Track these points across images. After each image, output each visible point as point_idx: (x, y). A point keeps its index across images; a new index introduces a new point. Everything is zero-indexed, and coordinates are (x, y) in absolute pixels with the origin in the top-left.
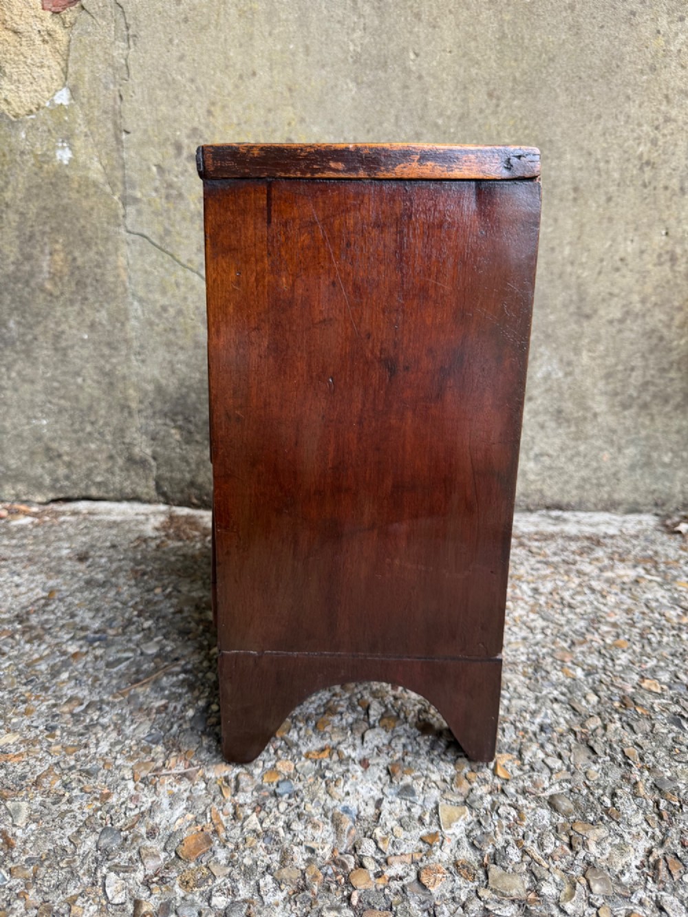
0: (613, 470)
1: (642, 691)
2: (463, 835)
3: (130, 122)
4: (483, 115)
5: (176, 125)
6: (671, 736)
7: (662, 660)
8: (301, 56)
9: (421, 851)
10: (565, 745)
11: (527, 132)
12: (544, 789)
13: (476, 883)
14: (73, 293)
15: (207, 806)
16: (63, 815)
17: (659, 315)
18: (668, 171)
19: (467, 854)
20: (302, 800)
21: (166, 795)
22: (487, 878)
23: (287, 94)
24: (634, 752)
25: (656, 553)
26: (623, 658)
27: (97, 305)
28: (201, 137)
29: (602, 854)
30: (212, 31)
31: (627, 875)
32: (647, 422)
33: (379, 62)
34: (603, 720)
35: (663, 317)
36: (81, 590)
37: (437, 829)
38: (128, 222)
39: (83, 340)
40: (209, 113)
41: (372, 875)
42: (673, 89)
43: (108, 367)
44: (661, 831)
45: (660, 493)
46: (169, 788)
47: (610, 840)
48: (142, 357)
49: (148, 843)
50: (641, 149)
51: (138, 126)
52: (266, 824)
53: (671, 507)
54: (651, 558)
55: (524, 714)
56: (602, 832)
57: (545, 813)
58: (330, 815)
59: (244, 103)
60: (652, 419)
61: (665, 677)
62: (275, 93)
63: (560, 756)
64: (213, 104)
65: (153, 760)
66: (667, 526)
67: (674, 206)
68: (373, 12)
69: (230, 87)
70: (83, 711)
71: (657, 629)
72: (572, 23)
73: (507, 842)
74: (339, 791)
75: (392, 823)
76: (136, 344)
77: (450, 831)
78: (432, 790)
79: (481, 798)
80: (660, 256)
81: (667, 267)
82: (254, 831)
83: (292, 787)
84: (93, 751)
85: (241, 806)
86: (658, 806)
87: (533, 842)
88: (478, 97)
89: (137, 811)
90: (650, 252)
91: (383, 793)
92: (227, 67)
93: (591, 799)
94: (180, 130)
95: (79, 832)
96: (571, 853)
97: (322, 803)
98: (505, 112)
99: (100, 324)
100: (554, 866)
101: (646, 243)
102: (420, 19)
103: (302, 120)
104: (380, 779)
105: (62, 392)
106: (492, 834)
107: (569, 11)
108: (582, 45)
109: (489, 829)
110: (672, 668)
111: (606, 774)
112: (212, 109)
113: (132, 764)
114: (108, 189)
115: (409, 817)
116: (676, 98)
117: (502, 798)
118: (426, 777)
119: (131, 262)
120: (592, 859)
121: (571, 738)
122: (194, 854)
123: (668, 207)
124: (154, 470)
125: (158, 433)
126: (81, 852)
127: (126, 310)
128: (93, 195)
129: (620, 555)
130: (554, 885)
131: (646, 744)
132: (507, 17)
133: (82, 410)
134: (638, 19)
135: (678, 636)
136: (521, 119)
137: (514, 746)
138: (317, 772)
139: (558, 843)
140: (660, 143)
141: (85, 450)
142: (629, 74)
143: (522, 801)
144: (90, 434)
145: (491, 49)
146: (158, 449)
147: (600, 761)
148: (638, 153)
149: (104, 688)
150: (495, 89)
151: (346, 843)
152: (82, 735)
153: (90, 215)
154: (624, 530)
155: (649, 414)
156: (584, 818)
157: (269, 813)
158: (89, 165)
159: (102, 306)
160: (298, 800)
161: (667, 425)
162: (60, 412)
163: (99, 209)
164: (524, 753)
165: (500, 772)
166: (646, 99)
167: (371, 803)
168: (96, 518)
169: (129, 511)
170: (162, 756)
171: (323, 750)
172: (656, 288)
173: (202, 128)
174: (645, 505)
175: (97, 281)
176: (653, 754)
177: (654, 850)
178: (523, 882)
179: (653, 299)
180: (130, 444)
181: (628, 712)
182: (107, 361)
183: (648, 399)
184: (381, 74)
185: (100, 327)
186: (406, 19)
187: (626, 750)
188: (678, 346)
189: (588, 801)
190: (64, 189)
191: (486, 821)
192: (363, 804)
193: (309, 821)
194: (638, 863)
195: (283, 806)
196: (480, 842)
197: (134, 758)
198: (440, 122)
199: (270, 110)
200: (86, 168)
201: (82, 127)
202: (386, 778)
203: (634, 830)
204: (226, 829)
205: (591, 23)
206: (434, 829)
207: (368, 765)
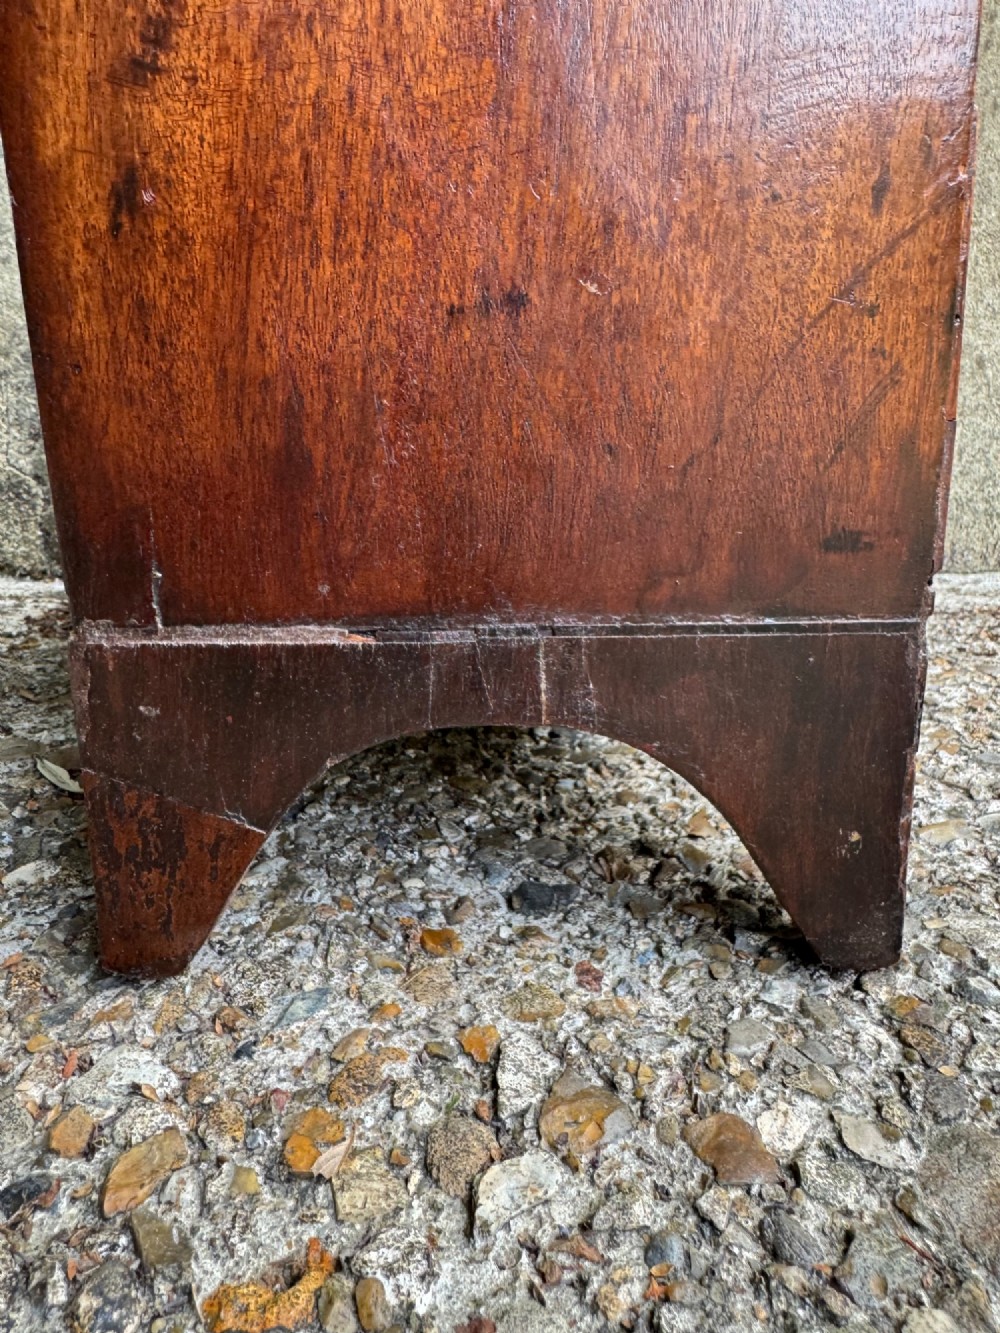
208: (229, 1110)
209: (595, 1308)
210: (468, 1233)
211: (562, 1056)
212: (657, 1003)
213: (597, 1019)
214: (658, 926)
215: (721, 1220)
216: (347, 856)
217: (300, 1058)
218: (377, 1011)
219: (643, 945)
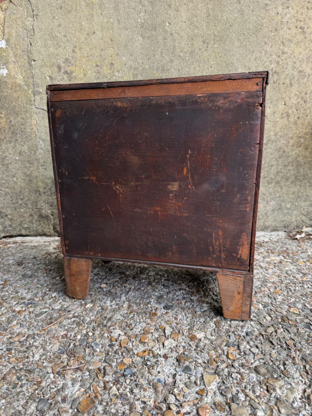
0: (265, 212)
1: (290, 313)
2: (216, 389)
3: (35, 56)
4: (201, 51)
5: (58, 57)
6: (306, 334)
7: (297, 298)
8: (116, 24)
9: (197, 399)
10: (259, 341)
11: (221, 59)
12: (252, 364)
13: (226, 413)
14: (10, 138)
15: (91, 384)
16: (18, 394)
17: (283, 141)
18: (284, 76)
19: (219, 399)
20: (137, 377)
21: (70, 379)
22: (230, 410)
23: (110, 42)
24: (290, 343)
25: (287, 249)
26: (280, 298)
27: (22, 143)
28: (70, 62)
29: (283, 394)
30: (74, 13)
31: (296, 403)
32: (280, 190)
33: (152, 27)
34: (275, 328)
35: (284, 142)
36: (20, 280)
37: (204, 387)
38: (36, 103)
39: (16, 160)
40: (74, 51)
41: (175, 413)
42: (285, 39)
43: (28, 172)
44: (308, 380)
45: (286, 221)
46: (71, 376)
47: (285, 386)
48: (45, 167)
49: (63, 405)
50: (272, 66)
51: (39, 57)
52: (121, 391)
53: (291, 228)
54: (286, 251)
55: (238, 328)
56: (281, 383)
57: (253, 375)
58: (151, 384)
59: (90, 47)
60: (282, 188)
61: (300, 306)
62: (104, 42)
63: (257, 347)
64: (75, 47)
65: (62, 362)
66: (291, 236)
67: (288, 92)
68: (149, 4)
69: (83, 39)
70: (25, 340)
71: (293, 284)
72: (240, 9)
73: (238, 391)
74: (154, 372)
75: (182, 386)
76: (41, 161)
77: (210, 388)
78: (199, 368)
79: (223, 370)
80: (282, 114)
81: (285, 119)
82: (115, 395)
83: (132, 371)
84: (31, 359)
85: (108, 382)
86: (305, 368)
87: (250, 390)
88: (198, 43)
89: (56, 389)
90: (278, 112)
91: (176, 371)
92: (81, 30)
93: (274, 367)
94: (60, 60)
95: (27, 402)
96: (268, 394)
97: (147, 378)
98: (211, 50)
99: (24, 152)
100: (261, 401)
101: (276, 108)
102: (170, 7)
103: (118, 54)
104: (173, 364)
105: (7, 185)
106: (230, 387)
107: (238, 4)
108: (244, 19)
109: (228, 385)
110: (302, 302)
111: (280, 354)
112: (75, 49)
113: (52, 365)
114: (26, 88)
115: (190, 382)
116: (287, 43)
117: (233, 369)
118: (196, 361)
119: (38, 122)
120: (279, 396)
121: (261, 337)
122: (86, 409)
123: (285, 92)
124: (52, 220)
125: (53, 203)
126: (29, 413)
127: (36, 145)
128: (18, 91)
129: (271, 251)
130: (262, 411)
131: (296, 338)
132: (210, 7)
133: (16, 193)
134: (269, 7)
135: (303, 287)
136: (218, 53)
137: (235, 343)
138: (143, 362)
139: (262, 390)
140: (280, 63)
141: (18, 212)
142: (266, 32)
143: (242, 370)
144: (20, 204)
145: (204, 21)
146: (54, 210)
147: (276, 348)
148: (271, 68)
149: (35, 328)
150: (206, 39)
151: (161, 397)
152: (25, 352)
153: (18, 100)
154: (272, 239)
155: (280, 186)
156: (272, 376)
157: (121, 385)
158: (16, 77)
159: (25, 143)
160: (135, 377)
161: (288, 191)
162: (6, 194)
163: (22, 97)
164: (240, 346)
165: (230, 356)
166: (273, 43)
167: (171, 376)
168: (25, 244)
169: (41, 240)
170: (66, 360)
171: (145, 351)
172: (281, 129)
173: (70, 58)
174: (280, 227)
175: (22, 131)
176: (300, 343)
177: (307, 390)
178: (248, 411)
179: (280, 134)
180: (40, 208)
181: (286, 324)
182: (28, 170)
183: (279, 179)
184: (154, 33)
185: (24, 154)
186: (164, 7)
187: (287, 342)
188: (292, 154)
189: (273, 368)
190: (4, 88)
191: (226, 381)
192: (167, 377)
193: (142, 388)
194: (300, 397)
195: (128, 381)
196: (225, 392)
197: (53, 362)
198: (181, 54)
199: (102, 50)
200: (15, 77)
201: (13, 58)
202: (176, 363)
203: (296, 381)
204: (101, 395)
205: (248, 9)
206: (202, 387)
207: (167, 358)
208: (132, 336)
209: (178, 353)
210: (163, 347)
211: (173, 328)
212: (185, 322)
213: (177, 324)
214: (186, 311)
215: (192, 344)
216: (138, 301)
217: (139, 330)
218: (148, 324)
219: (183, 314)
